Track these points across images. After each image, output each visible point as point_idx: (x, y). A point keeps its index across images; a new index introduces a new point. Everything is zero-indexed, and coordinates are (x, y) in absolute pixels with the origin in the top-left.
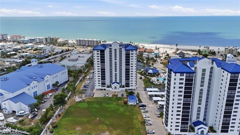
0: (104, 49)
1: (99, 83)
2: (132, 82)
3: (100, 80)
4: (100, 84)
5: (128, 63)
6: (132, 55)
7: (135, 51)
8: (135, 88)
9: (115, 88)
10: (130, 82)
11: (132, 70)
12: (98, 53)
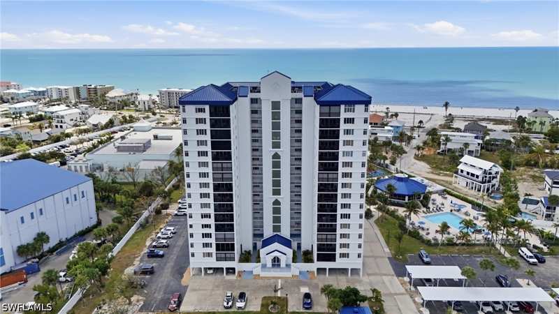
0: (228, 100)
1: (206, 245)
2: (344, 241)
3: (212, 231)
4: (213, 250)
5: (328, 161)
6: (349, 126)
7: (363, 107)
8: (360, 267)
9: (276, 262)
10: (339, 241)
11: (346, 191)
12: (201, 115)
